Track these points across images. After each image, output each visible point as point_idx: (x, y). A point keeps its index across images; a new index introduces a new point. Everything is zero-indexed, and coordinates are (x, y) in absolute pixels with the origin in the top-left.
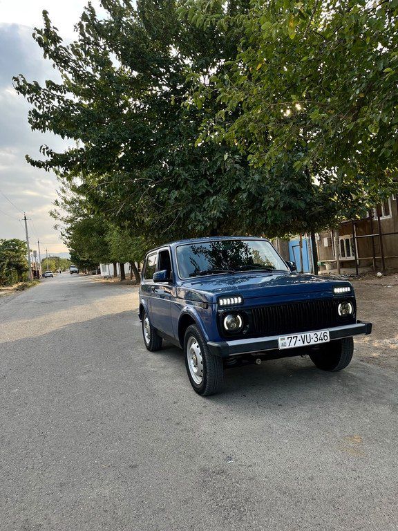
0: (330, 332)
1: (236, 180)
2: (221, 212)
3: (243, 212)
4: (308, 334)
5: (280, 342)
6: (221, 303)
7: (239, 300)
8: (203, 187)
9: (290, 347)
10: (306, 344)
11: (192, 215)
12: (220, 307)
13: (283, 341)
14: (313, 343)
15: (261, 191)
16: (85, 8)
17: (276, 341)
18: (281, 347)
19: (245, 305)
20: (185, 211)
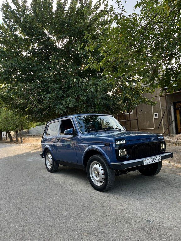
0: (161, 157)
1: (79, 91)
2: (73, 105)
3: (82, 106)
4: (154, 158)
5: (144, 162)
6: (117, 143)
7: (124, 142)
8: (61, 94)
9: (148, 164)
10: (154, 162)
11: (57, 106)
12: (116, 145)
13: (145, 161)
14: (156, 162)
15: (93, 97)
16: (4, 2)
17: (142, 161)
18: (145, 164)
19: (126, 144)
20: (54, 104)
